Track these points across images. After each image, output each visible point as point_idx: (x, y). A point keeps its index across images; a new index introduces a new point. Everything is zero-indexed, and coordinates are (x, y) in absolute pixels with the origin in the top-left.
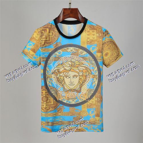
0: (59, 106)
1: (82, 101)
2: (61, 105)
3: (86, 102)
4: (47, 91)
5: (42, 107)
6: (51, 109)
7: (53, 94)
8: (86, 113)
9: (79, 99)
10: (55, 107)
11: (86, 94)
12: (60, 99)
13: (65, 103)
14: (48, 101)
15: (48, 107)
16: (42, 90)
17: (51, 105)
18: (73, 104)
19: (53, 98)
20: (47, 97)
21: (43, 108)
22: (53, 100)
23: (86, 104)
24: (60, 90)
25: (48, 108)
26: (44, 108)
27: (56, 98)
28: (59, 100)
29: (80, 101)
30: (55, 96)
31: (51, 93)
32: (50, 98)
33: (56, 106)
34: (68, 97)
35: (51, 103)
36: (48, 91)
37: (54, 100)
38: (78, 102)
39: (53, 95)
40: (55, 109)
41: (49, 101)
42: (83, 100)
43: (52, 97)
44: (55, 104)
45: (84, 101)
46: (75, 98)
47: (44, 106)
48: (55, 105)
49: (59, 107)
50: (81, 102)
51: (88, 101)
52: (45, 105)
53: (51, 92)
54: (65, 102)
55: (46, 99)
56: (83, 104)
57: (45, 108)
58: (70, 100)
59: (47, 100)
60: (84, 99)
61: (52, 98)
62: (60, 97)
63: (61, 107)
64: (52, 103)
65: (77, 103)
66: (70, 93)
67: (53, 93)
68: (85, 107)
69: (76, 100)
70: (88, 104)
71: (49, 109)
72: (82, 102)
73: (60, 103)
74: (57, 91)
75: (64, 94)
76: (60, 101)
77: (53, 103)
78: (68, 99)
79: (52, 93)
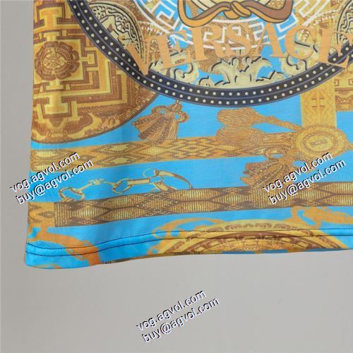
0: (148, 104)
1: (302, 69)
2: (164, 100)
3: (331, 73)
4: (69, 14)
5: (35, 116)
6: (97, 121)
7: (113, 34)
8: (335, 142)
9: (283, 61)
10: (127, 114)
11: (323, 25)
12: (157, 68)
13: (188, 86)
14: (79, 76)
15: (75, 113)
16: (39, 8)
17: (95, 99)
18: (242, 91)
19: (112, 57)
20: (71, 51)
21: (41, 121)
22: (112, 73)
23: (328, 86)
24: (157, 11)
25: (75, 118)
26: (45, 117)
27: (128, 56)
28: (151, 73)
29: (291, 72)
30: (127, 45)
31: (100, 27)
32: (90, 59)
33: (130, 106)
34: (207, 52)
35: (97, 87)
36: (76, 11)
37: (120, 72)
38: (277, 78)
39: (111, 39)
40: (123, 123)
41: (86, 74)
42: (310, 65)
43: (105, 51)
44: (125, 95)
45: (317, 69)
46: (256, 54)
47: (50, 108)
48: (125, 100)
49: (154, 111)
50: (296, 79)
51: (343, 65)
52: (51, 97)
53: (95, 21)
54: (192, 79)
55: (63, 61)
56: (310, 86)
57: (57, 118)
58: (219, 67)
59: (71, 68)
60: (315, 59)
61: (107, 60)
62: (158, 55)
63: (163, 111)
64: (105, 88)
65: (266, 82)
66: (221, 25)
67: (110, 29)
68: (323, 102)
69: (261, 64)
70: (344, 84)
71: (86, 120)
72: (303, 76)
73: (155, 88)
74: (141, 18)
75: (182, 35)
76: (158, 76)
77: (113, 88)
78: (212, 61)
79: (106, 25)
